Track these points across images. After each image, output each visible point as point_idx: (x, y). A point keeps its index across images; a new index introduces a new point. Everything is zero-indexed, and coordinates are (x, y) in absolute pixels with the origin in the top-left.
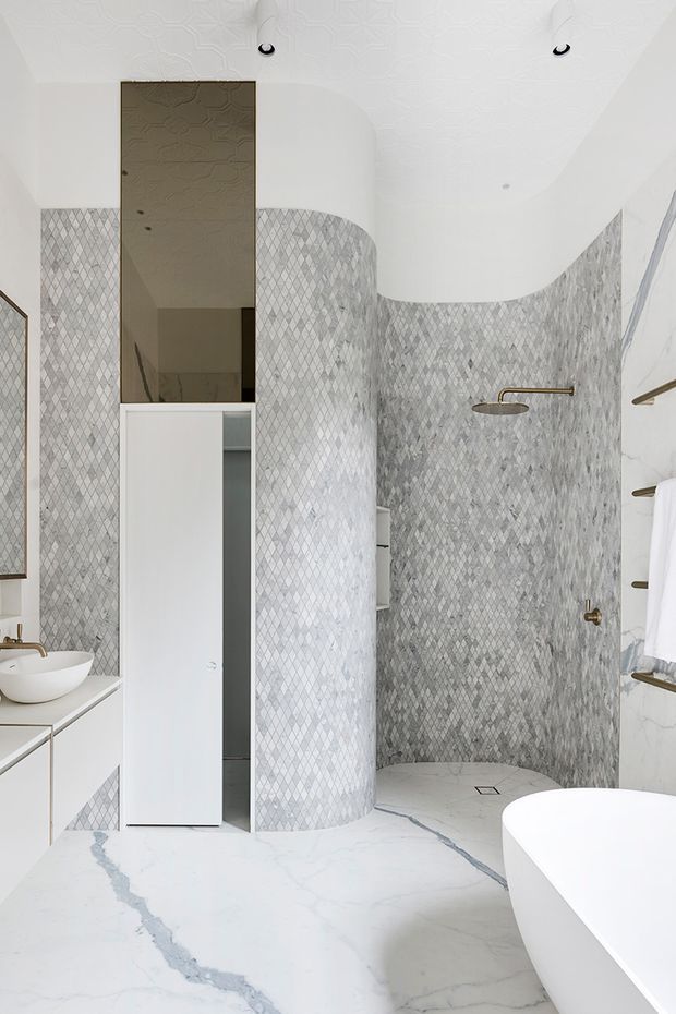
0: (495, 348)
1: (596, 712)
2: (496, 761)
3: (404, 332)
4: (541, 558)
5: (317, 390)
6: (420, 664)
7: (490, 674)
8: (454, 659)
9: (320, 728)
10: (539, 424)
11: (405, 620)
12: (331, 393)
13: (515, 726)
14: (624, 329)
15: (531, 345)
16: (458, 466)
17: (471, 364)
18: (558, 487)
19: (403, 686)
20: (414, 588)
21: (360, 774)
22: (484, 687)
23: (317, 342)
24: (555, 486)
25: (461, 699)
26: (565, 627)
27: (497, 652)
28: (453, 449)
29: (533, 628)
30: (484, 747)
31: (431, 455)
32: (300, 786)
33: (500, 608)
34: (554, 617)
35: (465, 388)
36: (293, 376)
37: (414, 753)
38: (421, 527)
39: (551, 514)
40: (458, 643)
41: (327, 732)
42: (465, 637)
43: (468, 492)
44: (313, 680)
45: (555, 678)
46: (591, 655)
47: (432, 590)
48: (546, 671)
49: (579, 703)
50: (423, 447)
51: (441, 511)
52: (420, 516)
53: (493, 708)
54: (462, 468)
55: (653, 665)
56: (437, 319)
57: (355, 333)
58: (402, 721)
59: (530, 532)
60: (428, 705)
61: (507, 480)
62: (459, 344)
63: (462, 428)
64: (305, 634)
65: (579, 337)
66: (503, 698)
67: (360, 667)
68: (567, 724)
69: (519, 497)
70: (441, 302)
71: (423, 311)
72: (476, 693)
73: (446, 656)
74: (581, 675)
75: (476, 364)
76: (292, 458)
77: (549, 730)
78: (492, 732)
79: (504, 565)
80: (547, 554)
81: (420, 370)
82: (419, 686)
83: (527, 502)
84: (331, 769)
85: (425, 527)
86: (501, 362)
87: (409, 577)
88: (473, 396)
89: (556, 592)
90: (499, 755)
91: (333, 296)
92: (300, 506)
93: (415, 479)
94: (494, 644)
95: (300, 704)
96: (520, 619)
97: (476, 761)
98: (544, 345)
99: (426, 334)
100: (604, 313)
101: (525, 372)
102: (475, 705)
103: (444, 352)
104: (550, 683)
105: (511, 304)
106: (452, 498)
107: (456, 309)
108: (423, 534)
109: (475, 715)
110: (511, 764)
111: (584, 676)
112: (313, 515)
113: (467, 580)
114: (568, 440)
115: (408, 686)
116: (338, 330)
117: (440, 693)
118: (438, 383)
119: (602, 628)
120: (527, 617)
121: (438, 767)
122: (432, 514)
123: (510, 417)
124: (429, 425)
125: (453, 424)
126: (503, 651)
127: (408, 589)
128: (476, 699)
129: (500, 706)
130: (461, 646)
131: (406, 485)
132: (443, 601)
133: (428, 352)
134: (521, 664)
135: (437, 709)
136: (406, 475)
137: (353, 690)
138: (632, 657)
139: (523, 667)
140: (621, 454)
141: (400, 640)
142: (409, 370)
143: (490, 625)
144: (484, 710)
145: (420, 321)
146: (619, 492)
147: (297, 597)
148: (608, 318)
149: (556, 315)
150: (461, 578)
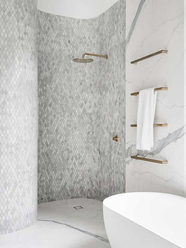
0: (78, 37)
1: (117, 173)
2: (79, 197)
3: (43, 25)
4: (95, 119)
5: (16, 43)
6: (50, 161)
7: (76, 164)
8: (63, 158)
9: (18, 187)
10: (94, 68)
11: (44, 143)
12: (22, 46)
13: (86, 183)
14: (126, 37)
15: (91, 38)
16: (65, 82)
17: (69, 41)
18: (102, 92)
19: (43, 171)
20: (48, 130)
21: (33, 205)
22: (74, 169)
23: (16, 23)
24: (100, 92)
25: (66, 174)
26: (105, 143)
27: (79, 155)
28: (63, 75)
29: (92, 145)
30: (74, 193)
31: (54, 76)
32: (9, 213)
33: (80, 138)
34: (100, 140)
35: (67, 51)
36: (6, 36)
37: (48, 198)
38: (50, 105)
39: (99, 102)
40: (64, 152)
41: (21, 189)
42: (67, 150)
43: (68, 92)
44: (15, 167)
45: (101, 162)
46: (115, 152)
47: (55, 131)
48: (97, 160)
49: (110, 171)
50: (51, 73)
51: (58, 99)
52: (50, 101)
53: (78, 177)
54: (66, 82)
55: (137, 153)
56: (56, 21)
57: (31, 22)
58: (43, 185)
59: (91, 109)
60: (53, 178)
61: (83, 88)
62: (65, 33)
63: (66, 67)
64: (11, 147)
65: (110, 38)
66: (81, 173)
67: (33, 161)
68: (106, 179)
69: (87, 95)
70: (58, 15)
71: (51, 17)
72: (71, 171)
73: (60, 157)
74: (111, 160)
75: (71, 42)
76: (6, 71)
77: (98, 183)
78: (77, 186)
79: (81, 121)
80: (97, 117)
81: (50, 41)
82: (50, 170)
83: (90, 97)
84: (22, 205)
85: (52, 106)
86: (80, 43)
87: (46, 126)
88: (70, 55)
89: (101, 131)
90: (80, 195)
91: (23, 4)
92: (9, 92)
93: (48, 86)
94: (78, 152)
95: (10, 178)
96: (88, 142)
97: (71, 198)
98: (96, 39)
99: (52, 27)
100: (119, 30)
101: (89, 48)
102: (71, 176)
103: (59, 35)
104: (99, 165)
105: (84, 21)
106: (62, 94)
107: (64, 19)
108: (51, 108)
109: (71, 180)
110: (84, 198)
111: (112, 160)
112: (15, 96)
113: (68, 127)
114: (105, 75)
115: (45, 170)
116: (25, 20)
117: (58, 172)
118: (57, 48)
119: (119, 142)
120: (90, 141)
121: (57, 202)
122: (55, 100)
123: (83, 64)
124: (53, 64)
125: (63, 65)
126: (81, 154)
127: (45, 131)
128: (71, 174)
129: (80, 176)
130: (66, 153)
131: (45, 88)
132: (59, 135)
133: (53, 34)
134: (88, 159)
135: (57, 179)
136: (45, 84)
137: (31, 170)
138: (130, 151)
139: (88, 160)
140: (125, 81)
141: (42, 152)
142: (45, 41)
143: (77, 144)
144: (74, 178)
145: (50, 21)
146: (125, 94)
147: (8, 131)
148: (121, 32)
149: (101, 28)
150: (66, 126)
